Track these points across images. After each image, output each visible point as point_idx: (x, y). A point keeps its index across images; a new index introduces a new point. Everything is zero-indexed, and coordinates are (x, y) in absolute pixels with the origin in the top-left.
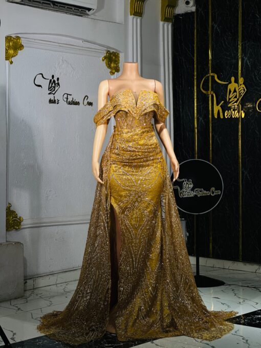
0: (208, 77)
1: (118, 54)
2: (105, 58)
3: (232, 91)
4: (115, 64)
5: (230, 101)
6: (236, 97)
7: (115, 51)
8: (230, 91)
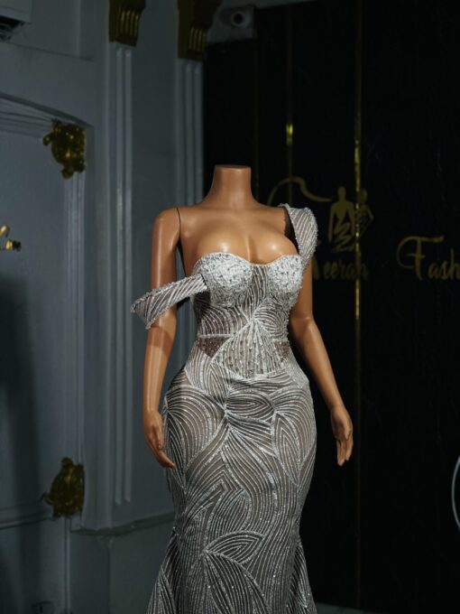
0: (286, 185)
1: (81, 130)
2: (51, 136)
3: (341, 217)
4: (73, 151)
5: (336, 241)
6: (349, 232)
7: (73, 122)
8: (336, 219)
